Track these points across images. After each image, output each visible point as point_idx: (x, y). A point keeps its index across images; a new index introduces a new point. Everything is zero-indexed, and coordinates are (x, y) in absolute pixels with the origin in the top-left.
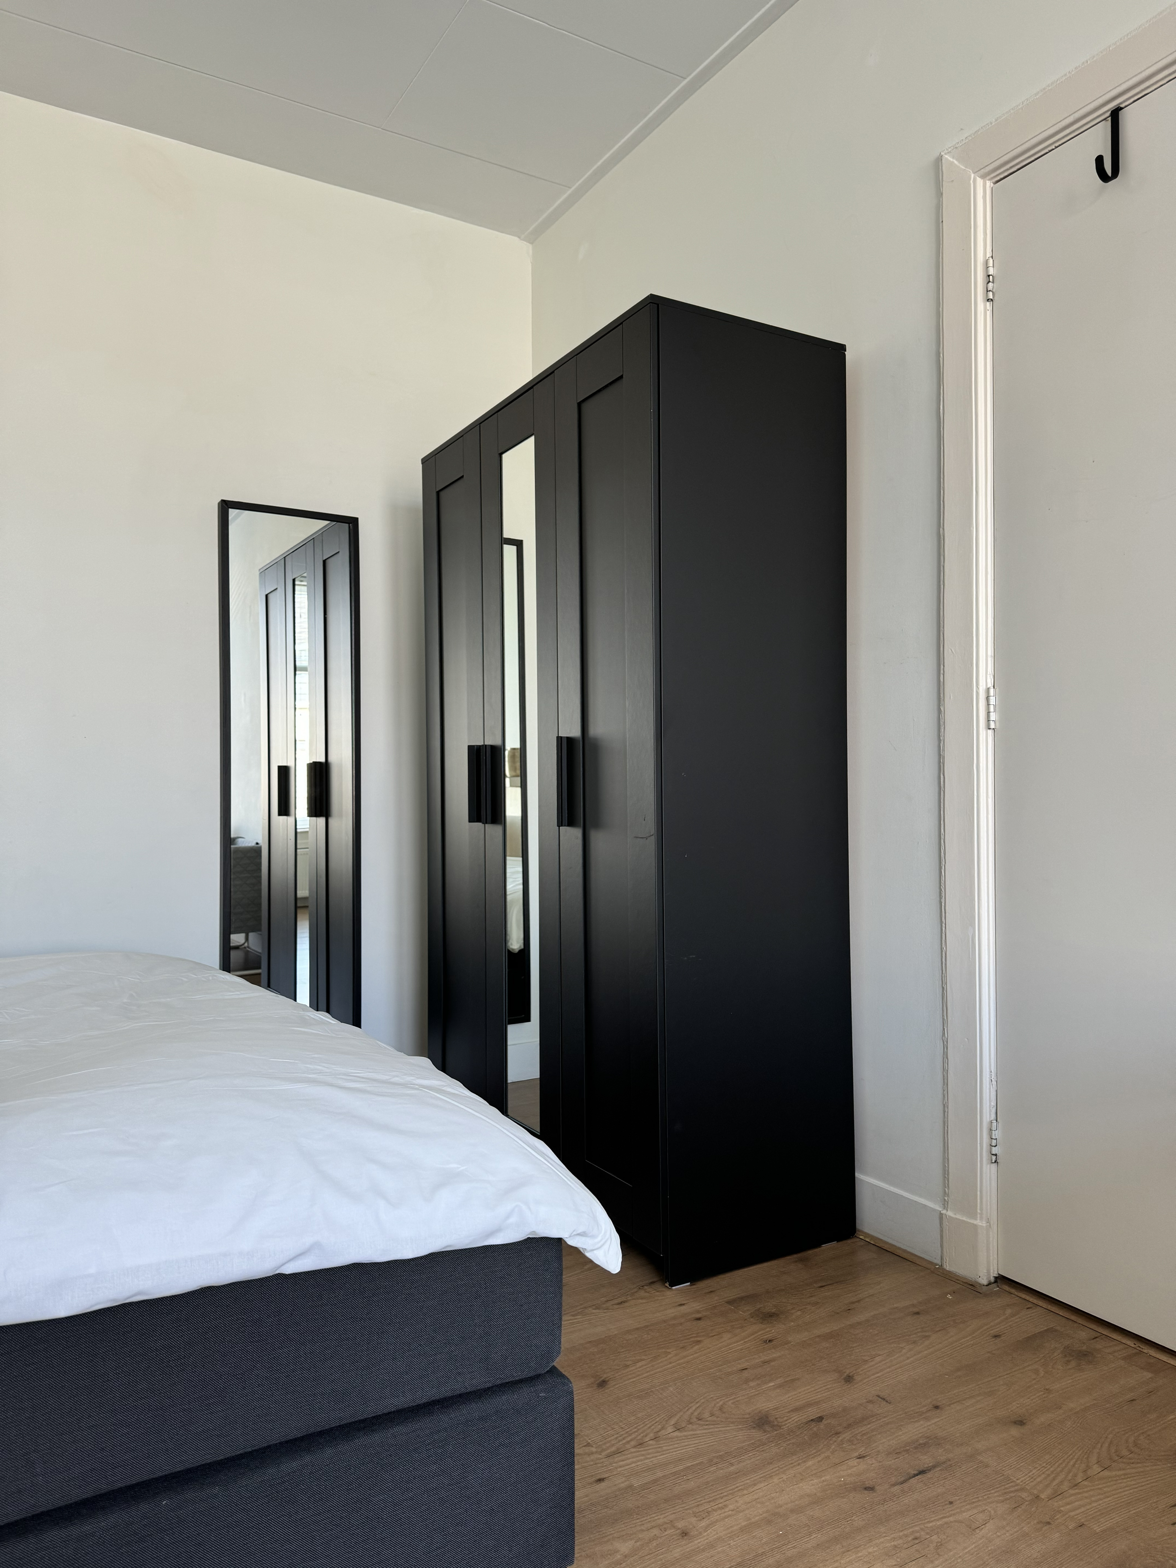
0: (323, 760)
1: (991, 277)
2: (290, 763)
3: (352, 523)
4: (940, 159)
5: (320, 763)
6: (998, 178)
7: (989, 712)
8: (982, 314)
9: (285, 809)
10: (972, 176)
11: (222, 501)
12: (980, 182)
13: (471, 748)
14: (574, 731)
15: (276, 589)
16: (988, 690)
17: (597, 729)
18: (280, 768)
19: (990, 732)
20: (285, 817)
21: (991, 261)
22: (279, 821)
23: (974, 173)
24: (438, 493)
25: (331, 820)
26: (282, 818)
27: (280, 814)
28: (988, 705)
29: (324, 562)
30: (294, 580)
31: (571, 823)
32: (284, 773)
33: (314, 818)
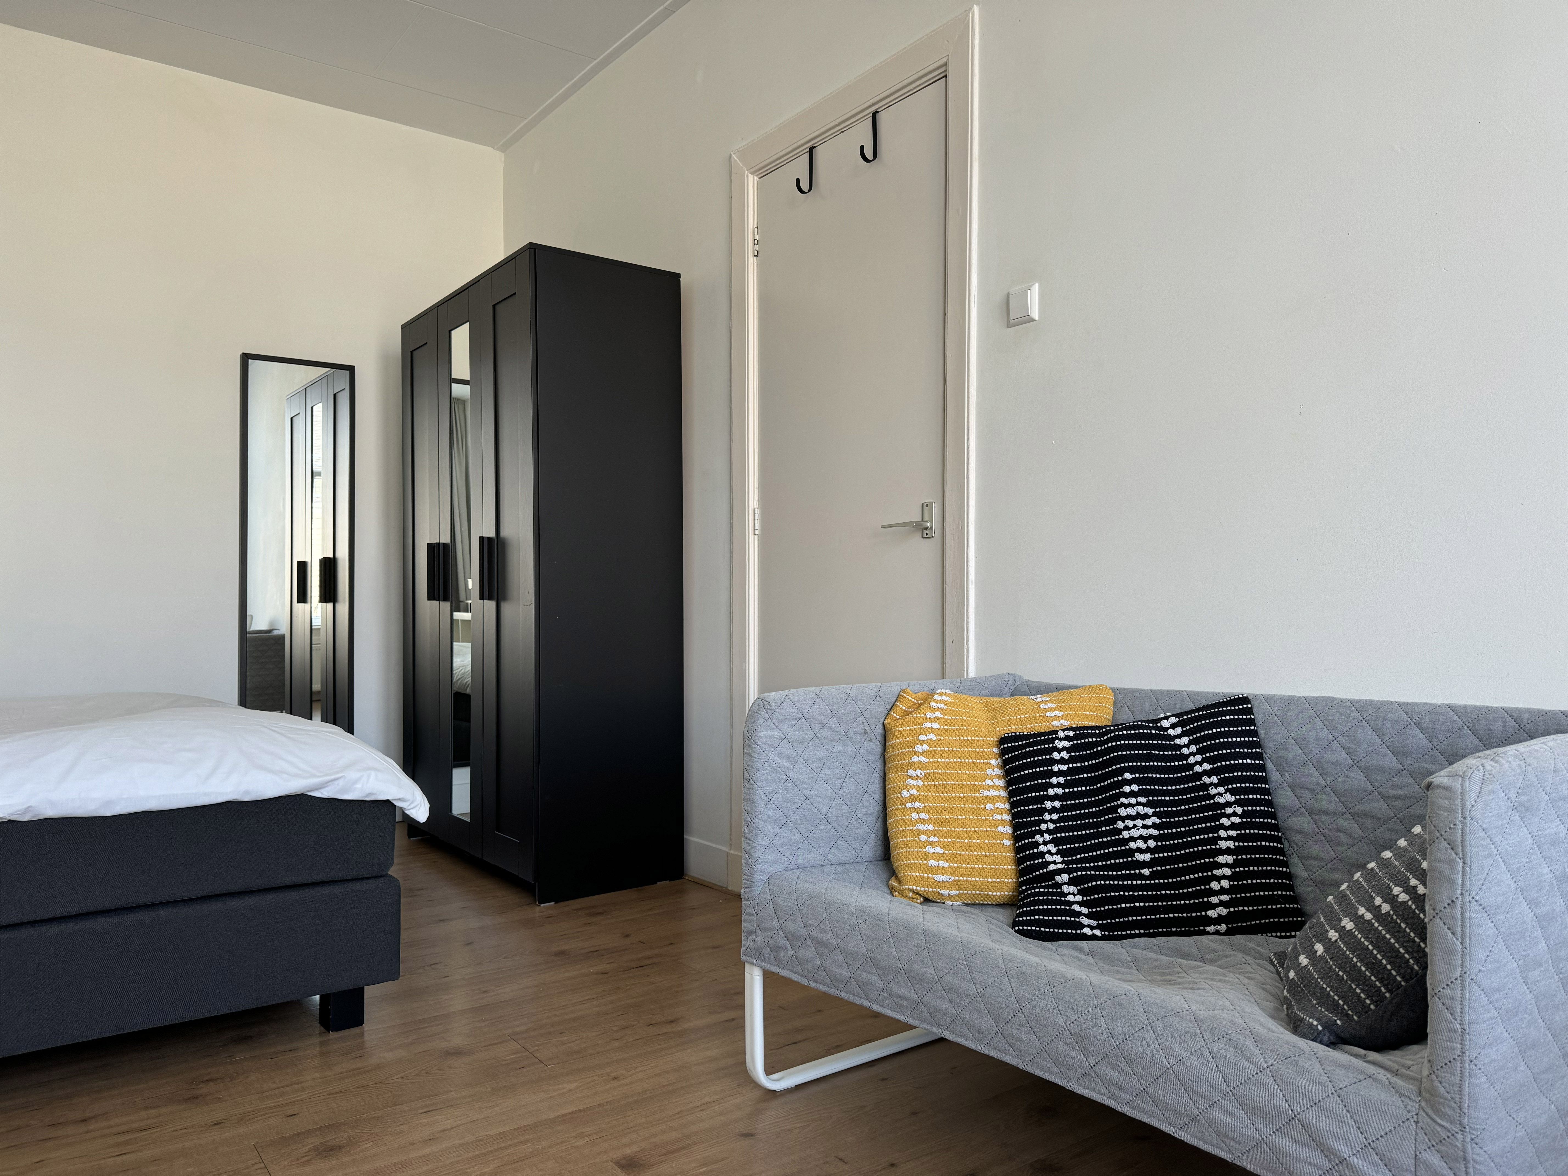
0: (331, 556)
1: (756, 241)
2: (308, 560)
3: (351, 369)
4: (731, 156)
5: (329, 558)
6: (762, 175)
7: (755, 524)
8: (752, 264)
9: (303, 597)
10: (746, 172)
11: (243, 353)
12: (751, 177)
13: (429, 545)
14: (492, 534)
15: (299, 414)
16: (754, 509)
17: (505, 532)
18: (299, 562)
19: (756, 537)
20: (303, 604)
21: (756, 230)
22: (299, 607)
23: (747, 170)
24: (412, 352)
25: (337, 605)
26: (300, 604)
27: (298, 602)
28: (754, 519)
29: (335, 395)
30: (312, 408)
31: (490, 598)
32: (303, 567)
33: (325, 604)
